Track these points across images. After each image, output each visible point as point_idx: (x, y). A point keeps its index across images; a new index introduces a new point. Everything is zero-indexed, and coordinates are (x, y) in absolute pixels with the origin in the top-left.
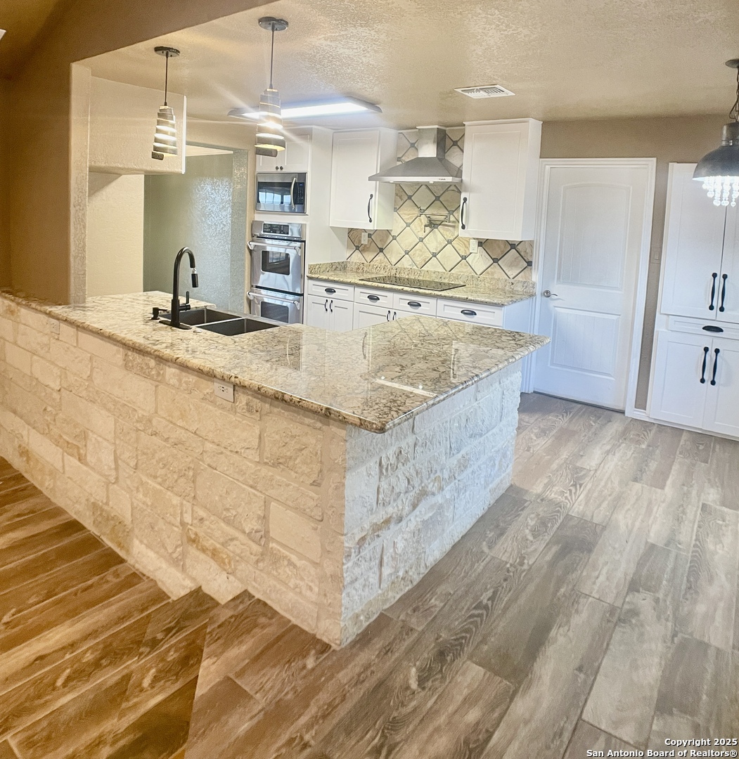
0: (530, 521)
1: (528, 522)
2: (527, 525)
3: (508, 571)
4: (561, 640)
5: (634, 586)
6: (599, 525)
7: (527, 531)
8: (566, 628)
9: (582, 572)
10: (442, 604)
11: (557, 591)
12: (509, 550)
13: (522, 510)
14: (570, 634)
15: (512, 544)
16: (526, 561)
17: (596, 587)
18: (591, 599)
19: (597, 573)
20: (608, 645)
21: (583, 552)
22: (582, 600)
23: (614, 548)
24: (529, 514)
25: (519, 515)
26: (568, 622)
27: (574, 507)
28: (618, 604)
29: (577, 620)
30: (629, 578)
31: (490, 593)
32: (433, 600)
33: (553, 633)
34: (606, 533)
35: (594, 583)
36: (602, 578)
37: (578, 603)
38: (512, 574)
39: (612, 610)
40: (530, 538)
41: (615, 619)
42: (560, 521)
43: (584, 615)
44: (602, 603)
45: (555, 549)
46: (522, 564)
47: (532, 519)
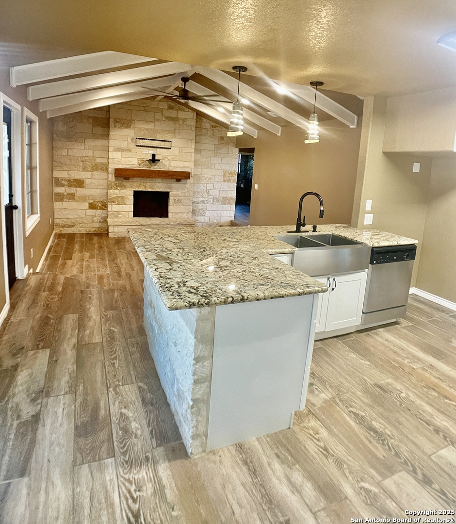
0: (137, 425)
1: (137, 423)
2: (135, 420)
3: (118, 380)
4: (70, 366)
5: (36, 418)
6: (80, 464)
7: (131, 415)
8: (70, 372)
9: (75, 407)
10: (131, 350)
11: (84, 386)
12: (129, 393)
13: (151, 432)
14: (67, 371)
15: (131, 398)
16: (114, 392)
17: (62, 402)
18: (63, 393)
19: (65, 411)
20: (46, 377)
21: (82, 423)
22: (67, 389)
23: (58, 444)
24: (143, 431)
25: (149, 425)
26: (70, 375)
27: (115, 473)
28: (45, 400)
29: (66, 378)
30: (41, 423)
31: (116, 366)
32: (135, 349)
33: (75, 367)
34: (71, 458)
35: (64, 404)
36: (60, 411)
37: (69, 387)
38: (115, 380)
39: (48, 395)
40: (123, 411)
41: (45, 389)
42: (116, 443)
43: (63, 383)
44: (55, 395)
45: (102, 413)
46: (114, 390)
47: (137, 429)
